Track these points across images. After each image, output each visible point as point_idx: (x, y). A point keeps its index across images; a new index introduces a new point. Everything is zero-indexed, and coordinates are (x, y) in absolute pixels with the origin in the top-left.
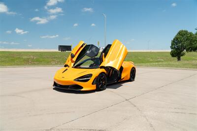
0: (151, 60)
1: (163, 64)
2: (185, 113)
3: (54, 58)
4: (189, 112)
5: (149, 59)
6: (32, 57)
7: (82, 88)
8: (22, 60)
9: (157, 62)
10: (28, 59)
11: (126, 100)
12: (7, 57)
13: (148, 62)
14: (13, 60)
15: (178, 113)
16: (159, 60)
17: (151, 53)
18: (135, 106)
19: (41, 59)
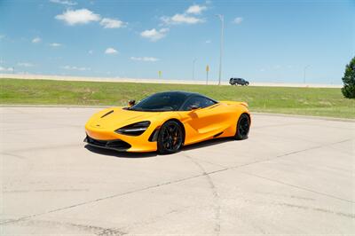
0: (306, 103)
1: (329, 112)
2: (306, 208)
3: (127, 93)
4: (317, 207)
5: (301, 100)
6: (89, 91)
7: (129, 146)
8: (71, 95)
9: (318, 106)
10: (82, 94)
11: (205, 174)
12: (46, 90)
13: (300, 105)
14: (56, 96)
15: (292, 206)
16: (321, 103)
17: (306, 89)
18: (213, 187)
19: (104, 96)
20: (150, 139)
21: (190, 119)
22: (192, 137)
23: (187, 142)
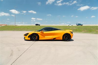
7: (25, 38)
20: (29, 37)
21: (41, 33)
22: (41, 38)
23: (40, 39)
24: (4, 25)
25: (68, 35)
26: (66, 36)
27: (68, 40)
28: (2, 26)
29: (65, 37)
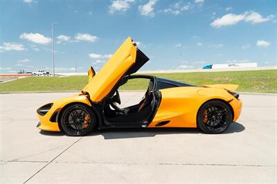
24: (24, 77)
25: (220, 108)
26: (214, 113)
27: (222, 129)
28: (20, 78)
29: (209, 117)
